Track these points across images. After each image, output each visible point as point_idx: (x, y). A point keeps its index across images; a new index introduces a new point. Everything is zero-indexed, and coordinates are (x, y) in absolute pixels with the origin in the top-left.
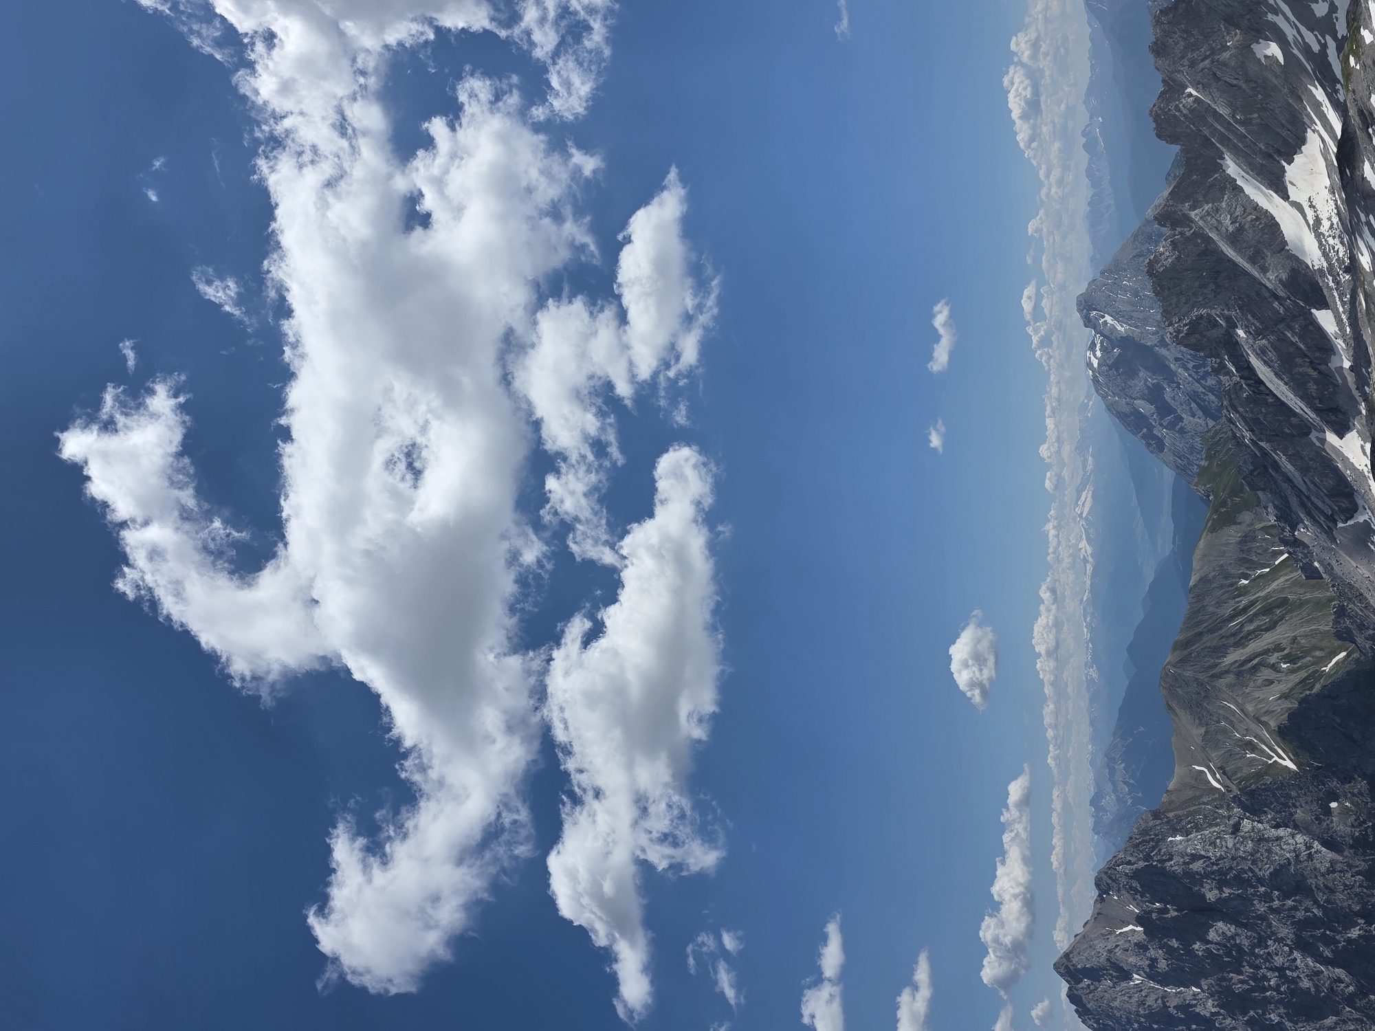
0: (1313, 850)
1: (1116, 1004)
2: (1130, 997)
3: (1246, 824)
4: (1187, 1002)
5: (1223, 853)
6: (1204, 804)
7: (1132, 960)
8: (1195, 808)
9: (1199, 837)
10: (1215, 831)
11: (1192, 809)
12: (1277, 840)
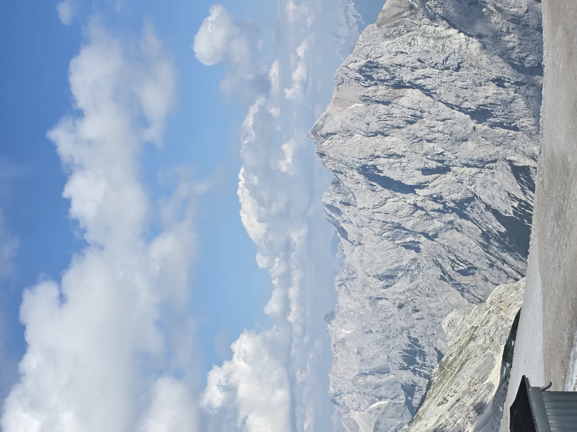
0: (470, 42)
1: (346, 153)
2: (355, 148)
3: (430, 29)
4: (389, 147)
5: (415, 49)
6: (405, 17)
7: (356, 125)
8: (399, 20)
9: (400, 40)
10: (410, 35)
11: (396, 22)
12: (449, 37)
